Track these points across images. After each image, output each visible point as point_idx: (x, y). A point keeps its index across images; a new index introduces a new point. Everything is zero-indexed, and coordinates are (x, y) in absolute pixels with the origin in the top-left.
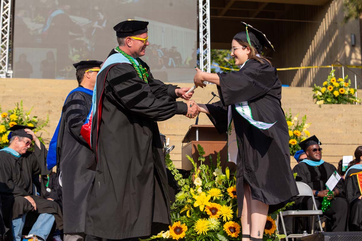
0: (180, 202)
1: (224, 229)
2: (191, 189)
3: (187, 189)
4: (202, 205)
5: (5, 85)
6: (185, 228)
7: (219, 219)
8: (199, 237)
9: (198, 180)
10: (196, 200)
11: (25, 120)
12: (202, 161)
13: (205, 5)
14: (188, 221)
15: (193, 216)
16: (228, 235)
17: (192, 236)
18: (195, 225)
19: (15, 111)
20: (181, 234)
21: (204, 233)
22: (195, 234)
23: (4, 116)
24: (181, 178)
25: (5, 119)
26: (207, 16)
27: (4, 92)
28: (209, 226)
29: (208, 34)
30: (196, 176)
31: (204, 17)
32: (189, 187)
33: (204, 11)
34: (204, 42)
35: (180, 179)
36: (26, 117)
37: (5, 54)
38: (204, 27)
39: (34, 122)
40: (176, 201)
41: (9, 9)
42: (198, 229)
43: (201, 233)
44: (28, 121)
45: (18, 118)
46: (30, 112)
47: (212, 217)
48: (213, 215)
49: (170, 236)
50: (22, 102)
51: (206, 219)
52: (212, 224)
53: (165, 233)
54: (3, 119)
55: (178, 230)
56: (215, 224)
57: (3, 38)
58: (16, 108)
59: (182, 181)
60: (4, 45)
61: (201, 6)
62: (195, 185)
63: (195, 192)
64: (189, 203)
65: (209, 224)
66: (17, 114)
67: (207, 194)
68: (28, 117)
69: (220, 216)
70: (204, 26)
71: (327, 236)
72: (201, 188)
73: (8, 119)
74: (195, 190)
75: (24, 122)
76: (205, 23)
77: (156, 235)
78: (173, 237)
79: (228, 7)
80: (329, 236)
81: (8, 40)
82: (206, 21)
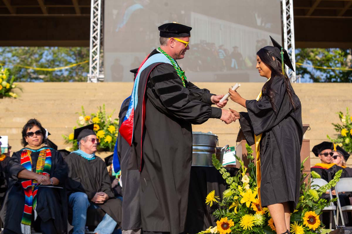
0: (227, 199)
1: (268, 225)
2: (239, 187)
3: (235, 186)
4: (249, 202)
5: (96, 89)
6: (232, 223)
7: (264, 214)
8: (245, 232)
9: (246, 177)
10: (243, 197)
11: (107, 122)
12: (251, 160)
13: (288, 6)
14: (235, 217)
15: (240, 212)
16: (273, 230)
17: (238, 231)
18: (241, 220)
19: (98, 114)
20: (227, 229)
21: (249, 228)
22: (241, 229)
23: (87, 119)
24: (229, 177)
25: (88, 122)
26: (291, 16)
27: (95, 96)
28: (254, 222)
29: (292, 34)
30: (243, 174)
31: (288, 18)
32: (237, 185)
33: (288, 12)
34: (288, 42)
35: (227, 177)
36: (108, 120)
37: (96, 60)
38: (288, 28)
39: (116, 124)
40: (223, 198)
41: (99, 17)
42: (244, 224)
43: (247, 228)
44: (109, 124)
45: (100, 121)
46: (112, 115)
47: (258, 213)
48: (259, 211)
49: (218, 231)
50: (104, 105)
51: (252, 215)
52: (258, 220)
53: (213, 229)
54: (87, 122)
55: (225, 226)
56: (260, 219)
57: (94, 44)
58: (99, 111)
59: (230, 179)
60: (96, 51)
61: (284, 7)
62: (242, 182)
63: (242, 188)
64: (236, 200)
65: (254, 220)
66: (100, 117)
67: (253, 191)
68: (109, 120)
69: (266, 211)
70: (288, 26)
71: (347, 231)
72: (248, 185)
73: (91, 122)
74: (242, 187)
75: (106, 124)
76: (289, 23)
77: (205, 230)
78: (220, 232)
79: (315, 6)
80: (349, 231)
81: (98, 46)
82: (290, 22)
